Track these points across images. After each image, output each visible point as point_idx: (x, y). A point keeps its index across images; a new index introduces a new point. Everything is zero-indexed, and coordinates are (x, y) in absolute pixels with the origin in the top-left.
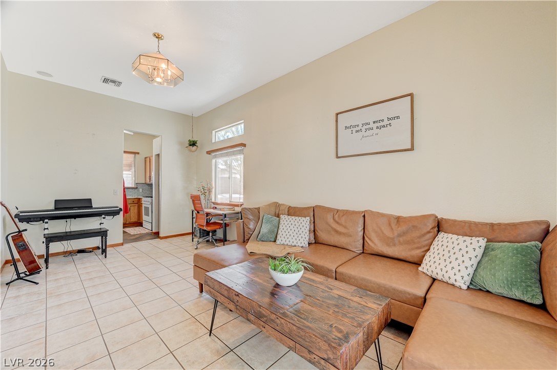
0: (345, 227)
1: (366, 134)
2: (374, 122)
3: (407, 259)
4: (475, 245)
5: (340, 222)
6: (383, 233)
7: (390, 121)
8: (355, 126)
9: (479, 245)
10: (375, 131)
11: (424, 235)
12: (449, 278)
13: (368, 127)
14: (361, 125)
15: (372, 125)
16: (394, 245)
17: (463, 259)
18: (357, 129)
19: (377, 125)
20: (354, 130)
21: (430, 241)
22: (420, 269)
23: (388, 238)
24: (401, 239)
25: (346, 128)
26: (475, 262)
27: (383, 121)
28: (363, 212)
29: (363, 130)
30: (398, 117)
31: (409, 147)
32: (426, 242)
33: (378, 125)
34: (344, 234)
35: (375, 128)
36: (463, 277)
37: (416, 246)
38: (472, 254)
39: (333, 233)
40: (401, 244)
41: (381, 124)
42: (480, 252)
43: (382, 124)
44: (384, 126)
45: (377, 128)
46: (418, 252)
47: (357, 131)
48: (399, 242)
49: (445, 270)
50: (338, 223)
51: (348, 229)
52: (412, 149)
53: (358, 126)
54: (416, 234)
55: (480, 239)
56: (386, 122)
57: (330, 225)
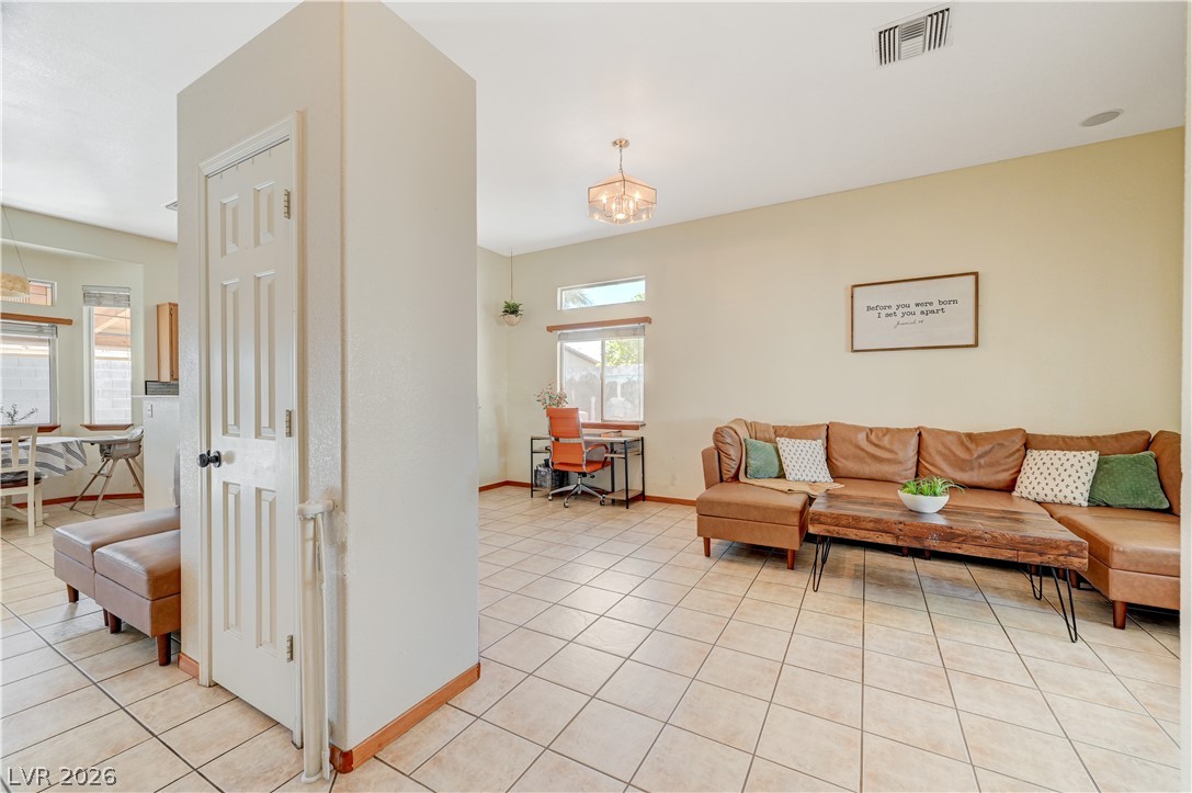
0: (890, 451)
1: (902, 320)
2: (917, 305)
3: (991, 486)
4: (1089, 459)
5: (881, 444)
6: (954, 454)
7: (943, 306)
8: (884, 308)
9: (1092, 458)
10: (919, 317)
11: (1012, 455)
12: (1065, 497)
13: (906, 310)
14: (894, 308)
15: (913, 308)
16: (972, 469)
17: (1078, 474)
18: (888, 311)
19: (920, 308)
20: (883, 313)
21: (1020, 460)
22: (1014, 494)
23: (964, 460)
24: (982, 461)
25: (869, 308)
26: (1091, 476)
27: (931, 304)
28: (916, 429)
29: (899, 313)
30: (955, 302)
31: (972, 342)
32: (1016, 463)
33: (924, 309)
34: (889, 461)
35: (918, 313)
36: (1082, 494)
37: (1002, 467)
38: (1088, 469)
39: (868, 460)
40: (980, 466)
41: (927, 308)
42: (1094, 466)
43: (929, 308)
44: (933, 312)
45: (922, 313)
46: (1005, 477)
47: (888, 315)
48: (980, 464)
49: (1056, 490)
50: (876, 445)
51: (896, 453)
52: (976, 345)
53: (890, 307)
54: (1001, 453)
55: (1093, 452)
56: (936, 306)
57: (863, 450)
